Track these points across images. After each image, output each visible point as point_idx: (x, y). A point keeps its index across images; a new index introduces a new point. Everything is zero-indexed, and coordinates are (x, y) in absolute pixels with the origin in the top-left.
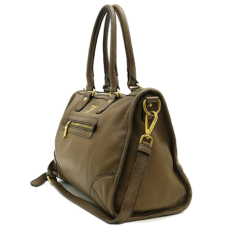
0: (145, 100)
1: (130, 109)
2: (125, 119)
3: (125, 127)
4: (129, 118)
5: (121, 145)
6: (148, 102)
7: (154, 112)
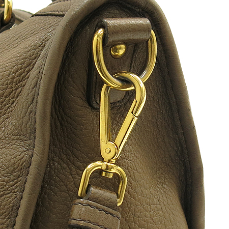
0: (101, 31)
1: (42, 65)
2: (23, 100)
3: (25, 134)
4: (40, 99)
5: (9, 200)
6: (111, 39)
7: (133, 77)
